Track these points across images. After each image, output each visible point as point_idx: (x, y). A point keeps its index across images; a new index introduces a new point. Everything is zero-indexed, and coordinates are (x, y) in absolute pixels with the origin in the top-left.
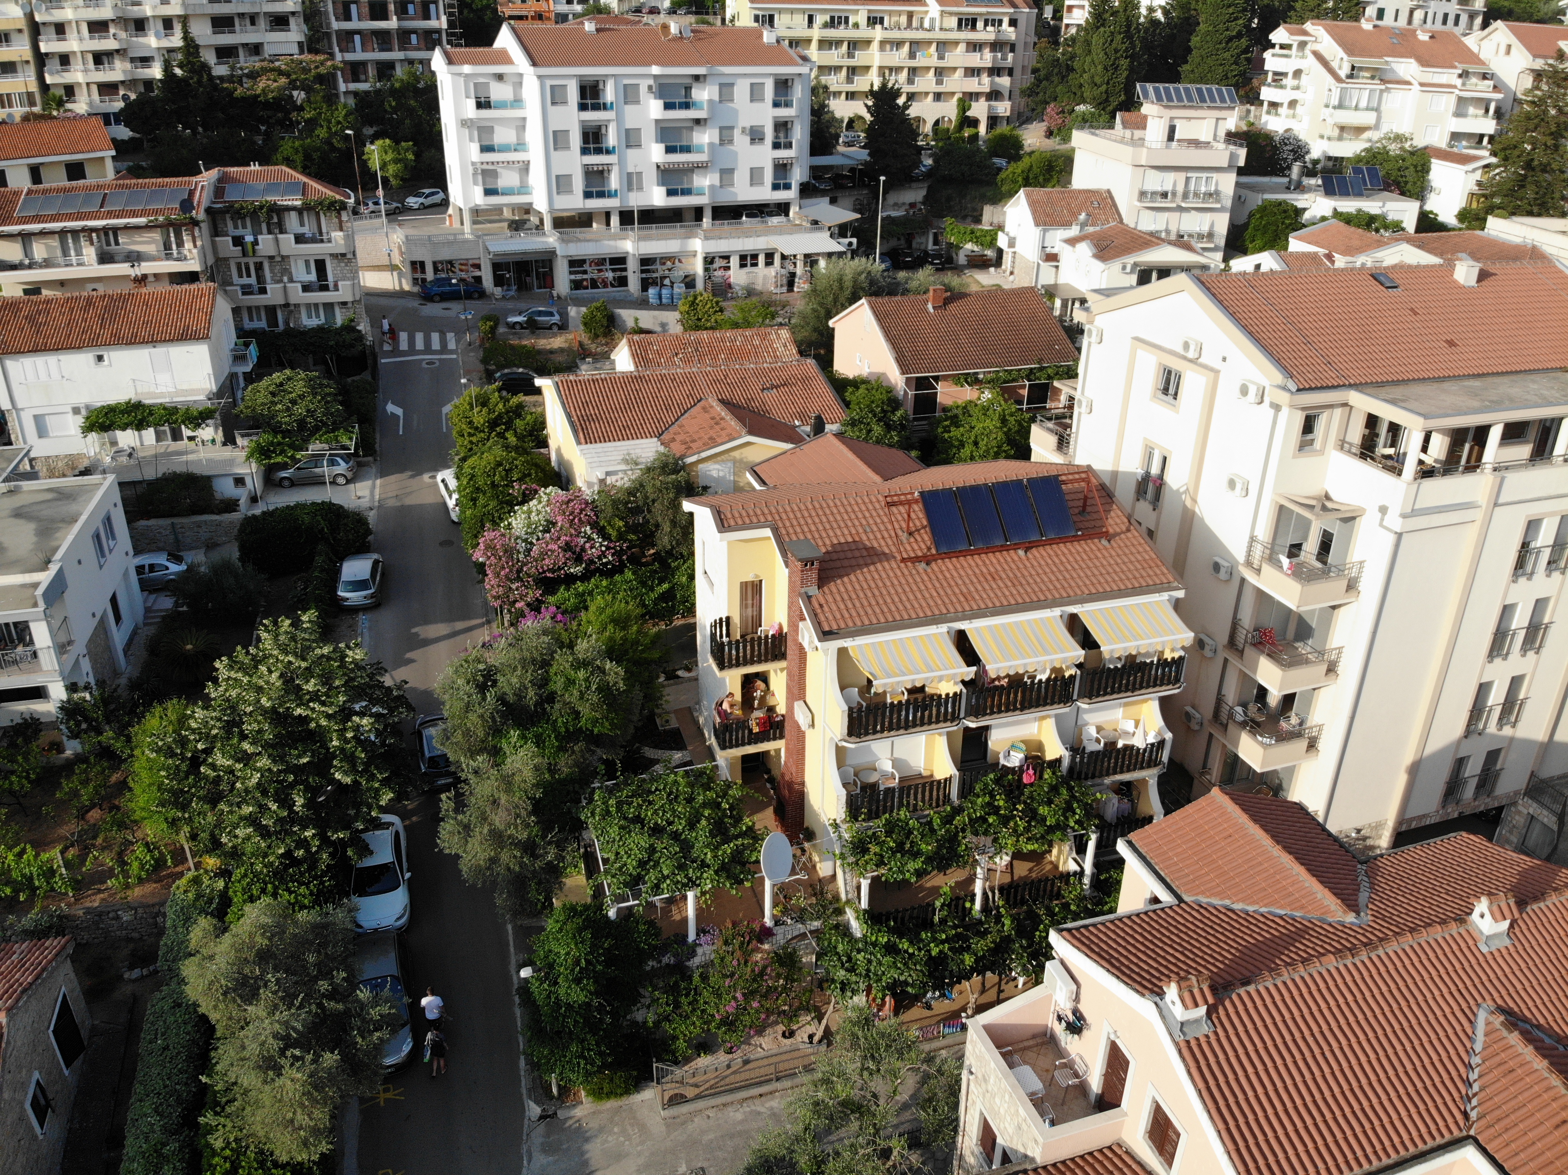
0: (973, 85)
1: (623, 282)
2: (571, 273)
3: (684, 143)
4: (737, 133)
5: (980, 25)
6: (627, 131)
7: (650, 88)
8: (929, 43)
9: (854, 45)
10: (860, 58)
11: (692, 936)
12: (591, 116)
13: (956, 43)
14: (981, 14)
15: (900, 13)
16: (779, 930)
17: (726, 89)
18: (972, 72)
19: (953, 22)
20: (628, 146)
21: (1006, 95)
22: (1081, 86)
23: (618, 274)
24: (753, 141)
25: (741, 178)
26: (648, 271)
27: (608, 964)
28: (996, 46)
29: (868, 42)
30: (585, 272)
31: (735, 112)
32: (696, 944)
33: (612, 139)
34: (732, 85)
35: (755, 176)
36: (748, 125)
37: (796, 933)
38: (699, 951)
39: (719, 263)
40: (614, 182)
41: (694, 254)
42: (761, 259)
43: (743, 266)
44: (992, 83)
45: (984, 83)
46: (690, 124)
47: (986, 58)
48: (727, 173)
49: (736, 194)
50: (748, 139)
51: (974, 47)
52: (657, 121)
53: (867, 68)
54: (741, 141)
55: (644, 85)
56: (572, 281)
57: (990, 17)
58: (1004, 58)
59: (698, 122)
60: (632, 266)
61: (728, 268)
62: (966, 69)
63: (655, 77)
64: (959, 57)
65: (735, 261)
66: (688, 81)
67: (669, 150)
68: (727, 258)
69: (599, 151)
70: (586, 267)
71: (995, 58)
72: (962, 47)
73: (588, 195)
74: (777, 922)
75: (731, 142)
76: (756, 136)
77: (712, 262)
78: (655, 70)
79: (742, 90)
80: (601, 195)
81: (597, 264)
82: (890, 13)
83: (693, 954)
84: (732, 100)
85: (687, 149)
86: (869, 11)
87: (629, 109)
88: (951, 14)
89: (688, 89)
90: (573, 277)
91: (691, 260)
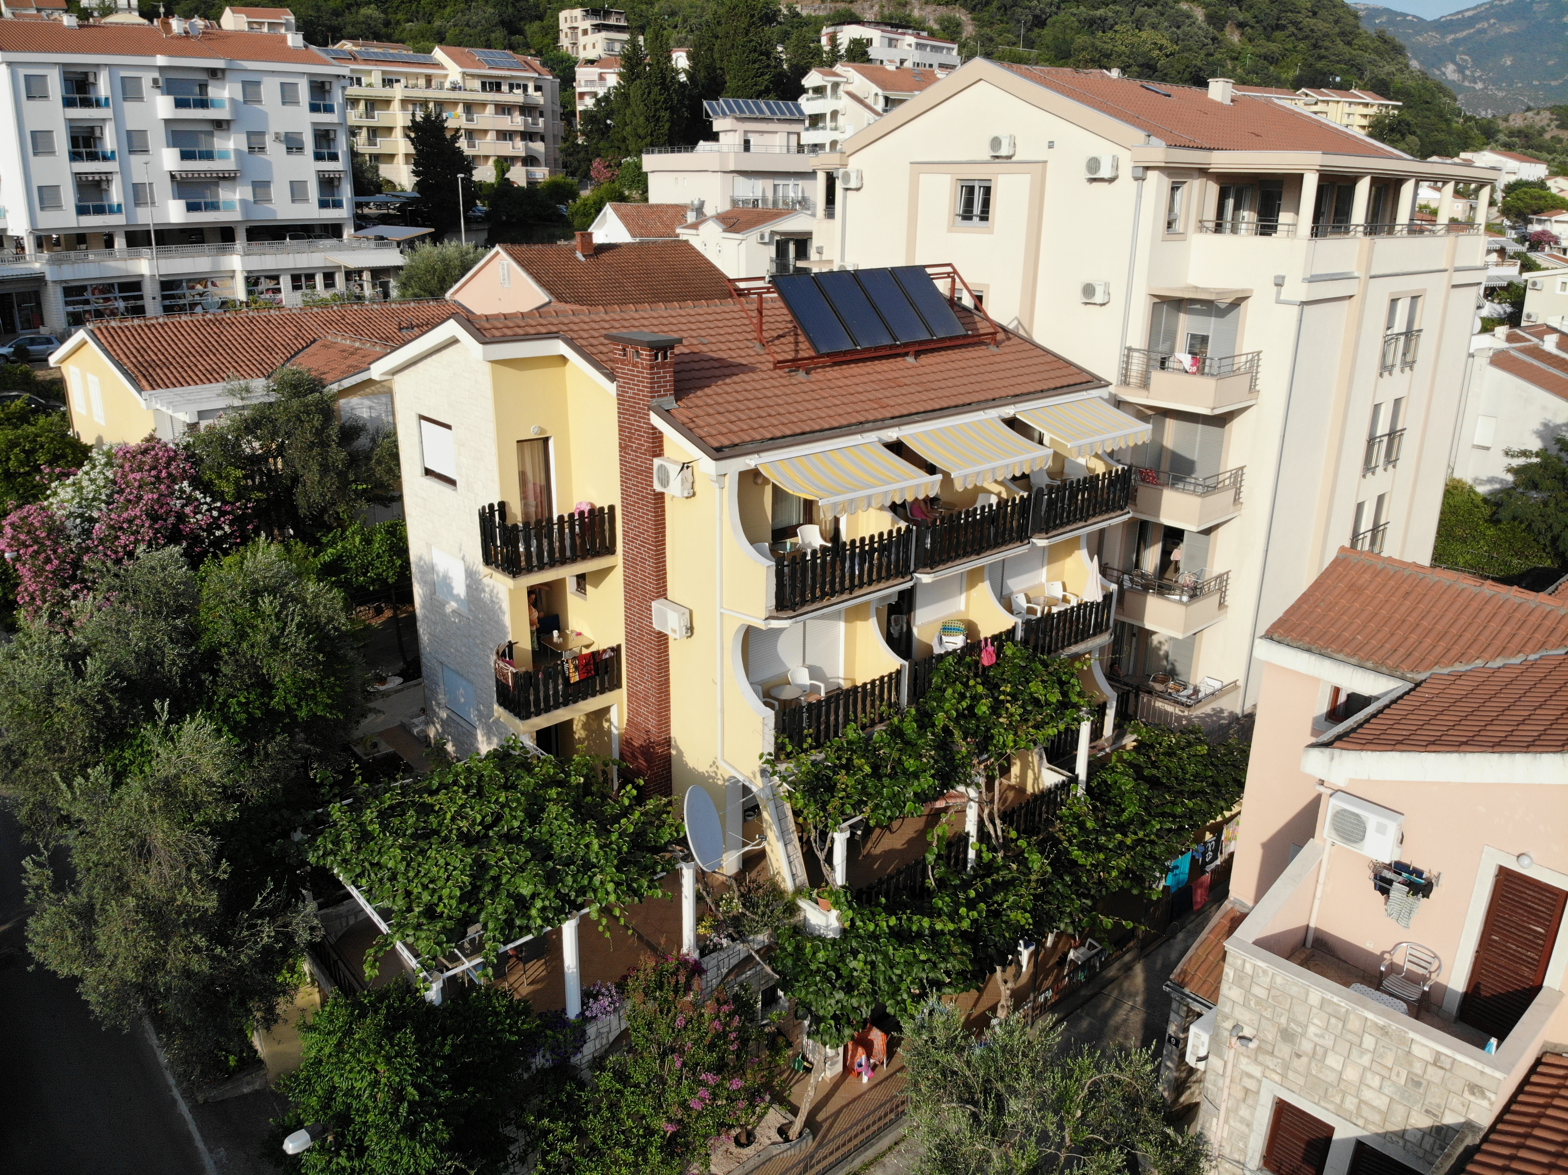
0: (508, 148)
1: (139, 311)
2: (67, 303)
3: (204, 148)
4: (269, 140)
5: (505, 88)
6: (129, 133)
7: (155, 81)
8: (455, 103)
9: (373, 104)
10: (380, 118)
11: (573, 1008)
12: (79, 113)
13: (483, 105)
14: (505, 78)
15: (417, 76)
16: (709, 962)
17: (251, 88)
18: (504, 135)
19: (477, 84)
20: (131, 152)
21: (542, 160)
22: (624, 139)
23: (132, 303)
24: (289, 150)
25: (279, 193)
26: (172, 297)
27: (458, 1083)
28: (526, 109)
29: (387, 102)
30: (87, 302)
31: (265, 115)
32: (584, 1019)
33: (109, 142)
34: (258, 83)
35: (297, 191)
36: (282, 130)
37: (734, 961)
38: (591, 1030)
39: (264, 285)
40: (116, 194)
41: (232, 275)
42: (319, 279)
43: (296, 287)
44: (527, 148)
45: (519, 148)
46: (208, 128)
47: (517, 122)
48: (261, 187)
49: (274, 212)
50: (283, 147)
51: (503, 109)
52: (167, 121)
53: (390, 130)
54: (275, 151)
55: (147, 79)
56: (69, 314)
57: (515, 82)
58: (535, 124)
59: (219, 124)
60: (150, 291)
61: (279, 291)
62: (498, 132)
63: (161, 69)
64: (487, 119)
65: (285, 282)
66: (203, 77)
67: (186, 156)
68: (276, 278)
69: (93, 157)
70: (88, 295)
71: (526, 122)
72: (490, 109)
73: (82, 211)
74: (704, 948)
75: (262, 149)
76: (293, 145)
77: (256, 283)
78: (161, 60)
79: (270, 90)
80: (100, 210)
81: (102, 292)
82: (407, 75)
83: (581, 1038)
84: (259, 102)
85: (208, 155)
86: (383, 72)
87: (129, 107)
88: (473, 76)
89: (203, 87)
90: (70, 309)
91: (228, 282)
